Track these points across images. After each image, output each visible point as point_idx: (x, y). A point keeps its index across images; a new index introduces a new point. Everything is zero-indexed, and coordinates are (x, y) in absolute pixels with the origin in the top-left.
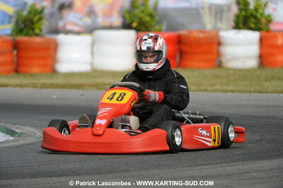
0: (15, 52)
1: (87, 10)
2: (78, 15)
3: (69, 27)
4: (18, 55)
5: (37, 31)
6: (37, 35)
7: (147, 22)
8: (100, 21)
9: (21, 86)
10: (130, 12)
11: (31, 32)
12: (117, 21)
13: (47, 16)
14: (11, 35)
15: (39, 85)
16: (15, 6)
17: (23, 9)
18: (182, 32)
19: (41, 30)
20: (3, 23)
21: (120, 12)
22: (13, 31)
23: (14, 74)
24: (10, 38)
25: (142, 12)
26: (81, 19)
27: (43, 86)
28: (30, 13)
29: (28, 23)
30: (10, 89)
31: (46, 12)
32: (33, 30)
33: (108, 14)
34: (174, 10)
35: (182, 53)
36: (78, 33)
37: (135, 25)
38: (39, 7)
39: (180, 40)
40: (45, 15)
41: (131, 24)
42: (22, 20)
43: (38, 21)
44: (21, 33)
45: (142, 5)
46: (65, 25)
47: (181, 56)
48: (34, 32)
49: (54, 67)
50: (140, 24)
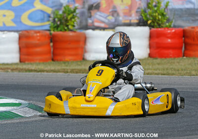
0: (52, 44)
1: (110, 10)
2: (103, 14)
3: (96, 24)
4: (54, 46)
5: (70, 27)
6: (71, 30)
7: (159, 20)
8: (121, 19)
9: (54, 71)
10: (145, 11)
11: (66, 28)
12: (134, 19)
13: (78, 15)
14: (49, 30)
15: (69, 71)
16: (52, 7)
17: (59, 9)
18: (186, 28)
19: (74, 26)
20: (42, 20)
21: (137, 12)
22: (50, 27)
23: (52, 62)
24: (48, 32)
25: (156, 11)
26: (106, 18)
27: (72, 71)
28: (64, 12)
29: (63, 21)
30: (45, 73)
31: (77, 11)
32: (67, 26)
33: (128, 14)
34: (181, 10)
35: (186, 44)
36: (104, 29)
37: (149, 22)
38: (72, 7)
39: (184, 34)
40: (77, 14)
41: (147, 22)
42: (58, 18)
43: (71, 19)
44: (57, 29)
45: (155, 6)
46: (93, 22)
47: (185, 48)
48: (68, 28)
49: (84, 56)
50: (153, 22)
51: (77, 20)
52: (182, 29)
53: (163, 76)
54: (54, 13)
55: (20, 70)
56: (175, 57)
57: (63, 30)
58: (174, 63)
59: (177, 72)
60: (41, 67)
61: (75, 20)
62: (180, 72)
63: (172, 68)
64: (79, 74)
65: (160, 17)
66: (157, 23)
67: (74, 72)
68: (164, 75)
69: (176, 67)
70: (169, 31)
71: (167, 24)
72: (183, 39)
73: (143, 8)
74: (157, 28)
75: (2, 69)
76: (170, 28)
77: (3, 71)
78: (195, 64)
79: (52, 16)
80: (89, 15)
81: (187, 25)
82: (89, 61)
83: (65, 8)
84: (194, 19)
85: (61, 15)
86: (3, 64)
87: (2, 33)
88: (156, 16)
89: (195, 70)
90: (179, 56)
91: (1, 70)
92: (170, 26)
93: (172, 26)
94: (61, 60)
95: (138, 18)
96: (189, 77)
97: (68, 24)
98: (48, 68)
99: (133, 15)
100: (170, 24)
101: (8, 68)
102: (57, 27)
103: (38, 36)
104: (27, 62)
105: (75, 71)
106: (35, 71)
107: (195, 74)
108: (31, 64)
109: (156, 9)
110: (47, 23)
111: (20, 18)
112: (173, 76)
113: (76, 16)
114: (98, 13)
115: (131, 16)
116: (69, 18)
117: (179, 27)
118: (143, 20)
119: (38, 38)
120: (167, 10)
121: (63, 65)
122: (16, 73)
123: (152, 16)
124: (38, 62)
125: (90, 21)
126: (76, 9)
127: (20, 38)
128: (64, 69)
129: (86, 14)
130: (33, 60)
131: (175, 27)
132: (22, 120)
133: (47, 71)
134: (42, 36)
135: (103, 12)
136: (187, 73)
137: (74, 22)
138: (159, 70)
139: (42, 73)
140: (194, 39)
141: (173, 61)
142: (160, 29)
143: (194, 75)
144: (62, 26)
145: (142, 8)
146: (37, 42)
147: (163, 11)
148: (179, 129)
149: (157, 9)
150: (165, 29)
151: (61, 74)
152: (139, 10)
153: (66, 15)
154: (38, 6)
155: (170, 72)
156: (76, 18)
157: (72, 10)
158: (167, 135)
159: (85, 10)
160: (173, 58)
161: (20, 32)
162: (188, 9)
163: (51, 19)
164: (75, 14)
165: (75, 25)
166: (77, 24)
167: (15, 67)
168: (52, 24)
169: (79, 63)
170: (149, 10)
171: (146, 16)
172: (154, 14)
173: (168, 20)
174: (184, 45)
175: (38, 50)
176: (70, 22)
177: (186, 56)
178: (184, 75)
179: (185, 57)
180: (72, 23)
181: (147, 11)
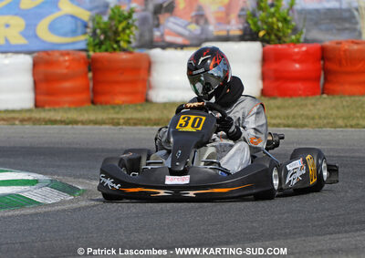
0: (90, 75)
1: (193, 14)
2: (179, 21)
3: (169, 38)
4: (94, 78)
5: (123, 44)
6: (124, 50)
7: (278, 30)
8: (213, 29)
9: (96, 123)
10: (253, 15)
11: (115, 46)
12: (235, 28)
13: (136, 23)
14: (86, 50)
15: (122, 121)
16: (90, 10)
17: (103, 13)
18: (327, 43)
19: (129, 42)
20: (74, 33)
21: (240, 16)
22: (88, 44)
23: (92, 106)
24: (84, 54)
25: (273, 15)
26: (185, 27)
27: (127, 122)
28: (111, 19)
29: (110, 34)
30: (80, 126)
31: (135, 16)
32: (117, 42)
33: (224, 19)
34: (317, 11)
35: (327, 73)
36: (182, 47)
37: (261, 34)
38: (125, 9)
39: (324, 54)
40: (133, 21)
41: (257, 33)
42: (101, 29)
43: (124, 30)
44: (100, 48)
45: (272, 5)
46: (162, 35)
47: (325, 78)
48: (119, 46)
49: (147, 95)
50: (268, 33)
51: (135, 31)
52: (319, 45)
53: (287, 129)
54: (93, 20)
55: (36, 122)
56: (308, 95)
57: (110, 50)
58: (306, 105)
59: (312, 122)
60: (73, 115)
61: (131, 32)
62: (316, 121)
63: (303, 115)
64: (139, 127)
65: (280, 25)
66: (276, 35)
67: (130, 124)
68: (289, 126)
69: (309, 113)
70: (296, 50)
71: (293, 37)
72: (322, 62)
73: (250, 9)
74: (275, 44)
75: (3, 120)
76: (298, 45)
77: (5, 123)
78: (343, 107)
79: (90, 24)
80: (156, 22)
81: (328, 39)
82: (156, 103)
83: (112, 10)
84: (340, 27)
85: (105, 23)
86: (7, 111)
87: (3, 56)
88: (273, 23)
89: (344, 118)
90: (314, 94)
91: (2, 122)
92: (298, 41)
93: (302, 40)
94: (106, 103)
95: (241, 26)
96: (332, 129)
97: (119, 39)
98: (85, 116)
99: (233, 21)
100: (298, 36)
101: (14, 119)
102: (100, 44)
103: (66, 61)
104: (47, 108)
105: (131, 122)
106: (62, 122)
107: (344, 125)
108: (55, 110)
109: (272, 10)
110: (82, 38)
111: (35, 30)
112: (306, 129)
113: (133, 25)
114: (172, 19)
115: (229, 23)
116: (120, 28)
117: (314, 41)
118: (251, 30)
119: (67, 64)
120: (293, 11)
121: (112, 111)
122: (28, 126)
123: (266, 23)
124: (66, 106)
125: (157, 33)
126: (131, 12)
127: (35, 64)
128: (113, 119)
129: (151, 20)
130: (58, 103)
131: (306, 41)
132: (40, 210)
133: (83, 123)
134: (73, 60)
135: (181, 17)
136: (328, 123)
137: (129, 36)
138: (280, 118)
139: (75, 126)
140: (340, 62)
141: (303, 102)
142: (280, 46)
143: (341, 127)
144: (108, 43)
145: (248, 10)
146: (65, 71)
147: (285, 15)
148: (316, 223)
149: (276, 11)
150: (289, 46)
151: (107, 126)
152: (243, 13)
153: (115, 23)
154: (67, 8)
155: (299, 121)
156: (133, 29)
157: (126, 14)
158: (295, 234)
159: (149, 14)
160: (303, 97)
161: (35, 54)
162: (330, 10)
163: (89, 30)
164: (130, 21)
165: (132, 40)
166: (135, 38)
167: (27, 115)
168: (92, 39)
169: (139, 108)
170: (261, 12)
171: (255, 24)
172: (270, 20)
173: (295, 30)
174: (322, 73)
175: (67, 85)
176: (122, 35)
177: (328, 94)
178: (324, 126)
179: (325, 96)
180: (126, 38)
181: (258, 15)
